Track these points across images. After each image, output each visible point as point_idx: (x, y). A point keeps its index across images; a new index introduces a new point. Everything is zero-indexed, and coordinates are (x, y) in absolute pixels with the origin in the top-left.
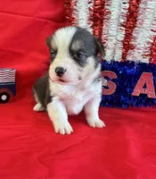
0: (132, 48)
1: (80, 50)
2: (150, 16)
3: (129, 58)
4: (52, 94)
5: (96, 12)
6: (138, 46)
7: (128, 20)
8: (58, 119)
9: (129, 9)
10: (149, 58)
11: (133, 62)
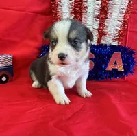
0: (105, 34)
1: (76, 38)
2: (117, 10)
3: (103, 42)
4: (51, 74)
5: (77, 7)
6: (109, 33)
7: (101, 13)
8: (57, 93)
9: (101, 5)
10: (117, 41)
11: (106, 45)
